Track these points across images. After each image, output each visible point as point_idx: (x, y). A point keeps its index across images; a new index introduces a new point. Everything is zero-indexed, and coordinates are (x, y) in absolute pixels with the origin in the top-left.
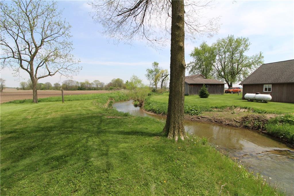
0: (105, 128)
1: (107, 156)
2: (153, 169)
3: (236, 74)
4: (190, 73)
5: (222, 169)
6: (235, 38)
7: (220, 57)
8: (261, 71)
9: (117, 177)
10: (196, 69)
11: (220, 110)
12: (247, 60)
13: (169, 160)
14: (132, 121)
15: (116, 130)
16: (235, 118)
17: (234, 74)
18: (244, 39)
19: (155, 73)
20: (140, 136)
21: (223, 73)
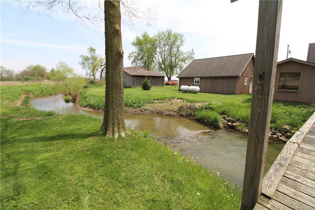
0: (13, 136)
1: (15, 176)
2: (87, 177)
3: (174, 68)
4: (132, 63)
5: (161, 159)
6: (173, 32)
7: (161, 49)
8: (192, 66)
9: (32, 202)
10: (138, 60)
11: (160, 101)
12: (182, 55)
13: (107, 162)
14: (59, 121)
15: (32, 137)
16: (173, 108)
17: (172, 67)
18: (180, 34)
19: (92, 61)
20: (70, 139)
21: (163, 66)
